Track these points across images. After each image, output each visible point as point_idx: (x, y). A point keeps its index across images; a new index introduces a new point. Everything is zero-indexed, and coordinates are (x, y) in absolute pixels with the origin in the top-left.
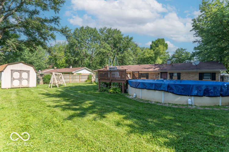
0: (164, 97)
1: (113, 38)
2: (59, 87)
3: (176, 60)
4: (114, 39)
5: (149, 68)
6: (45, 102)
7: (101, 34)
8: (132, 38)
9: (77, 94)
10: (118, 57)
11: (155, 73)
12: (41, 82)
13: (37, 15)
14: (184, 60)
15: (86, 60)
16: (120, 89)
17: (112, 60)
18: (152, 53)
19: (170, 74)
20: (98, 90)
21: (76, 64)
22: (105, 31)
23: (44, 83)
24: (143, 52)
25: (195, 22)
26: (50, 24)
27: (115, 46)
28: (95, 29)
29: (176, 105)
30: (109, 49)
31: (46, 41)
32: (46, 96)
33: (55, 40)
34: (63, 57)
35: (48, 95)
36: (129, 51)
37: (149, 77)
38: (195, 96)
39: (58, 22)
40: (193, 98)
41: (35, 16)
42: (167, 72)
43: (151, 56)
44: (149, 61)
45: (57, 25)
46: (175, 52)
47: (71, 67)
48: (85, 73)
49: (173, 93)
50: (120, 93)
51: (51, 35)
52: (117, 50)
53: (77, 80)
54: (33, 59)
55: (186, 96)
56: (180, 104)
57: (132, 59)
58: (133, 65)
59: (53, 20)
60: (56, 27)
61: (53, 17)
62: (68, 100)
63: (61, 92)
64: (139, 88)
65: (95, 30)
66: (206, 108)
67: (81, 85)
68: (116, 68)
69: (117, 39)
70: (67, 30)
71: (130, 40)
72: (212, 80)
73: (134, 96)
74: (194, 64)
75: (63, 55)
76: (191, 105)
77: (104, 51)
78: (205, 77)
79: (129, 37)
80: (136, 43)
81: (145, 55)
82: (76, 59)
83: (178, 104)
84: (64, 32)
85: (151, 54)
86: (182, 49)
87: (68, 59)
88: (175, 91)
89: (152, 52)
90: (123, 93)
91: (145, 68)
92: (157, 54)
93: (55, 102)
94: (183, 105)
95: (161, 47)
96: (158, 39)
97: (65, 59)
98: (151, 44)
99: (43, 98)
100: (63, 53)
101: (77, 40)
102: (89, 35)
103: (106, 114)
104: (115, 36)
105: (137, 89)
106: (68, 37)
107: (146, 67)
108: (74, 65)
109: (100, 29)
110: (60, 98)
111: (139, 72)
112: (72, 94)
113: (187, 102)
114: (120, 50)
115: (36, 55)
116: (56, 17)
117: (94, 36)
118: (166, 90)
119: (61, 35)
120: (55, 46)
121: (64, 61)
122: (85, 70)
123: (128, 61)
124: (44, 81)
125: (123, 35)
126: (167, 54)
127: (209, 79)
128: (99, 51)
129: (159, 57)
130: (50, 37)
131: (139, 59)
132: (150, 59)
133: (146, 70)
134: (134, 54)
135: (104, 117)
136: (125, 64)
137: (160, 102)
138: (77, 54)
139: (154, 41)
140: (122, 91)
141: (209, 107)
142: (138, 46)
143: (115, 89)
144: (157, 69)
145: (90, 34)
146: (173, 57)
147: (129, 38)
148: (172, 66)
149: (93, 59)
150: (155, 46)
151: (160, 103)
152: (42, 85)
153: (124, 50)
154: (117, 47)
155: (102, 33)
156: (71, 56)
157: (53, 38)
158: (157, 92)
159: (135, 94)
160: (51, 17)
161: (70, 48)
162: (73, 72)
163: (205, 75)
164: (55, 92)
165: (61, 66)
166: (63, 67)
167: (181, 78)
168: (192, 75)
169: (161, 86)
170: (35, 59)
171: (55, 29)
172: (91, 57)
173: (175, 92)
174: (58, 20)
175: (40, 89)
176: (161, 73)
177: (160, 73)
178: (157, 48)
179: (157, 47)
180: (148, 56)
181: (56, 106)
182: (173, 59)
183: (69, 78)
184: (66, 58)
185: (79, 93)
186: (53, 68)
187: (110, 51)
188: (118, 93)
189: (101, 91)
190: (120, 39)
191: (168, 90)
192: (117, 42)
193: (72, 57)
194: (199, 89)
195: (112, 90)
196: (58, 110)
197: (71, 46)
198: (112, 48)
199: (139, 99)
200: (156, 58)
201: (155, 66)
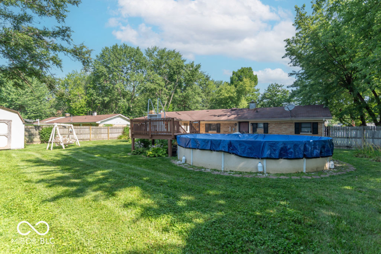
0: (224, 161)
1: (168, 65)
2: (65, 148)
3: (268, 103)
4: (170, 67)
5: (221, 116)
6: (25, 175)
7: (148, 58)
8: (199, 66)
9: (91, 159)
10: (176, 96)
11: (229, 124)
12: (37, 139)
13: (28, 23)
14: (279, 103)
15: (123, 102)
16: (165, 150)
17: (166, 102)
18: (232, 91)
19: (253, 124)
20: (130, 152)
21: (106, 109)
22: (156, 53)
23: (42, 142)
24: (219, 89)
25: (289, 43)
26: (52, 39)
27: (171, 78)
28: (138, 49)
29: (241, 173)
30: (161, 84)
31: (44, 70)
32: (34, 164)
33: (61, 67)
34: (82, 95)
35: (39, 162)
36: (194, 87)
37: (221, 130)
38: (267, 158)
39: (68, 36)
40: (265, 161)
41: (25, 25)
42: (248, 122)
43: (232, 95)
44: (228, 103)
45: (67, 41)
46: (267, 90)
47: (96, 114)
48: (118, 123)
49: (236, 155)
50: (165, 156)
51: (52, 59)
52: (174, 86)
53: (104, 136)
54: (25, 99)
55: (255, 158)
56: (246, 172)
57: (200, 99)
58: (202, 109)
59: (58, 33)
60: (65, 44)
61: (59, 28)
62: (69, 169)
63: (63, 157)
64: (190, 148)
65: (138, 52)
66: (282, 177)
67: (107, 144)
68: (160, 115)
69: (175, 67)
70: (84, 50)
71: (196, 69)
72: (313, 134)
73: (183, 162)
74: (287, 109)
75: (83, 92)
76: (263, 173)
77: (153, 86)
78: (303, 130)
79: (195, 64)
80: (206, 74)
81: (221, 94)
82: (105, 100)
83: (244, 171)
84: (78, 54)
85: (231, 93)
86: (277, 85)
87: (91, 100)
88: (240, 151)
89: (233, 89)
90: (170, 156)
91: (215, 116)
92: (241, 92)
93: (44, 173)
94: (251, 173)
95: (246, 81)
96: (242, 68)
97: (85, 100)
98: (232, 76)
99: (26, 167)
100: (81, 88)
101: (106, 67)
102: (128, 60)
103: (120, 191)
104: (171, 62)
105: (187, 149)
106: (86, 63)
107: (217, 114)
108: (102, 110)
109: (147, 49)
110: (56, 167)
111: (200, 121)
112: (81, 160)
113: (257, 168)
114: (180, 86)
115: (32, 92)
116: (64, 28)
117: (136, 62)
118: (227, 151)
119: (73, 59)
120: (68, 76)
121: (84, 103)
122: (119, 118)
123: (195, 103)
124: (41, 138)
125: (185, 61)
126: (257, 93)
127: (308, 132)
128: (145, 88)
129: (243, 98)
130: (51, 62)
131: (212, 100)
132: (229, 100)
133: (216, 118)
134: (204, 91)
135: (113, 195)
136: (189, 108)
137: (219, 169)
138: (108, 92)
139: (236, 71)
140: (167, 153)
141: (287, 175)
142: (211, 79)
143: (156, 151)
144: (233, 116)
145: (130, 57)
146: (264, 97)
147: (194, 66)
148: (257, 112)
149: (136, 99)
150: (237, 78)
151: (218, 171)
152: (37, 145)
153: (187, 85)
154: (175, 81)
155: (150, 55)
156: (96, 95)
157: (58, 63)
158: (214, 153)
159: (184, 158)
160: (54, 27)
161: (94, 81)
162: (97, 123)
163: (303, 125)
164: (52, 157)
165: (78, 112)
166: (82, 113)
167: (270, 131)
168: (284, 127)
169: (219, 144)
170: (29, 98)
171: (62, 49)
172: (132, 96)
173: (239, 153)
174: (68, 32)
175: (29, 153)
176: (240, 123)
177: (237, 123)
178: (241, 83)
179: (241, 81)
180: (227, 95)
181: (42, 181)
182: (265, 101)
183: (89, 132)
184: (87, 98)
185: (95, 158)
186: (64, 115)
187: (162, 86)
188: (161, 156)
189: (134, 154)
190: (180, 67)
191: (229, 150)
192: (174, 73)
193: (98, 96)
194: (274, 148)
195: (152, 151)
196: (41, 187)
197: (97, 76)
198: (166, 82)
199: (190, 165)
200: (239, 99)
201: (231, 112)
